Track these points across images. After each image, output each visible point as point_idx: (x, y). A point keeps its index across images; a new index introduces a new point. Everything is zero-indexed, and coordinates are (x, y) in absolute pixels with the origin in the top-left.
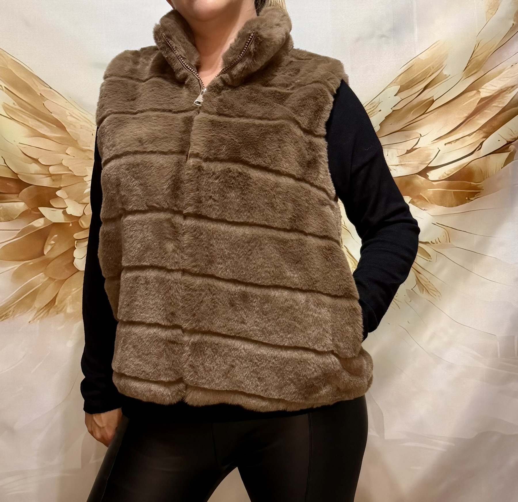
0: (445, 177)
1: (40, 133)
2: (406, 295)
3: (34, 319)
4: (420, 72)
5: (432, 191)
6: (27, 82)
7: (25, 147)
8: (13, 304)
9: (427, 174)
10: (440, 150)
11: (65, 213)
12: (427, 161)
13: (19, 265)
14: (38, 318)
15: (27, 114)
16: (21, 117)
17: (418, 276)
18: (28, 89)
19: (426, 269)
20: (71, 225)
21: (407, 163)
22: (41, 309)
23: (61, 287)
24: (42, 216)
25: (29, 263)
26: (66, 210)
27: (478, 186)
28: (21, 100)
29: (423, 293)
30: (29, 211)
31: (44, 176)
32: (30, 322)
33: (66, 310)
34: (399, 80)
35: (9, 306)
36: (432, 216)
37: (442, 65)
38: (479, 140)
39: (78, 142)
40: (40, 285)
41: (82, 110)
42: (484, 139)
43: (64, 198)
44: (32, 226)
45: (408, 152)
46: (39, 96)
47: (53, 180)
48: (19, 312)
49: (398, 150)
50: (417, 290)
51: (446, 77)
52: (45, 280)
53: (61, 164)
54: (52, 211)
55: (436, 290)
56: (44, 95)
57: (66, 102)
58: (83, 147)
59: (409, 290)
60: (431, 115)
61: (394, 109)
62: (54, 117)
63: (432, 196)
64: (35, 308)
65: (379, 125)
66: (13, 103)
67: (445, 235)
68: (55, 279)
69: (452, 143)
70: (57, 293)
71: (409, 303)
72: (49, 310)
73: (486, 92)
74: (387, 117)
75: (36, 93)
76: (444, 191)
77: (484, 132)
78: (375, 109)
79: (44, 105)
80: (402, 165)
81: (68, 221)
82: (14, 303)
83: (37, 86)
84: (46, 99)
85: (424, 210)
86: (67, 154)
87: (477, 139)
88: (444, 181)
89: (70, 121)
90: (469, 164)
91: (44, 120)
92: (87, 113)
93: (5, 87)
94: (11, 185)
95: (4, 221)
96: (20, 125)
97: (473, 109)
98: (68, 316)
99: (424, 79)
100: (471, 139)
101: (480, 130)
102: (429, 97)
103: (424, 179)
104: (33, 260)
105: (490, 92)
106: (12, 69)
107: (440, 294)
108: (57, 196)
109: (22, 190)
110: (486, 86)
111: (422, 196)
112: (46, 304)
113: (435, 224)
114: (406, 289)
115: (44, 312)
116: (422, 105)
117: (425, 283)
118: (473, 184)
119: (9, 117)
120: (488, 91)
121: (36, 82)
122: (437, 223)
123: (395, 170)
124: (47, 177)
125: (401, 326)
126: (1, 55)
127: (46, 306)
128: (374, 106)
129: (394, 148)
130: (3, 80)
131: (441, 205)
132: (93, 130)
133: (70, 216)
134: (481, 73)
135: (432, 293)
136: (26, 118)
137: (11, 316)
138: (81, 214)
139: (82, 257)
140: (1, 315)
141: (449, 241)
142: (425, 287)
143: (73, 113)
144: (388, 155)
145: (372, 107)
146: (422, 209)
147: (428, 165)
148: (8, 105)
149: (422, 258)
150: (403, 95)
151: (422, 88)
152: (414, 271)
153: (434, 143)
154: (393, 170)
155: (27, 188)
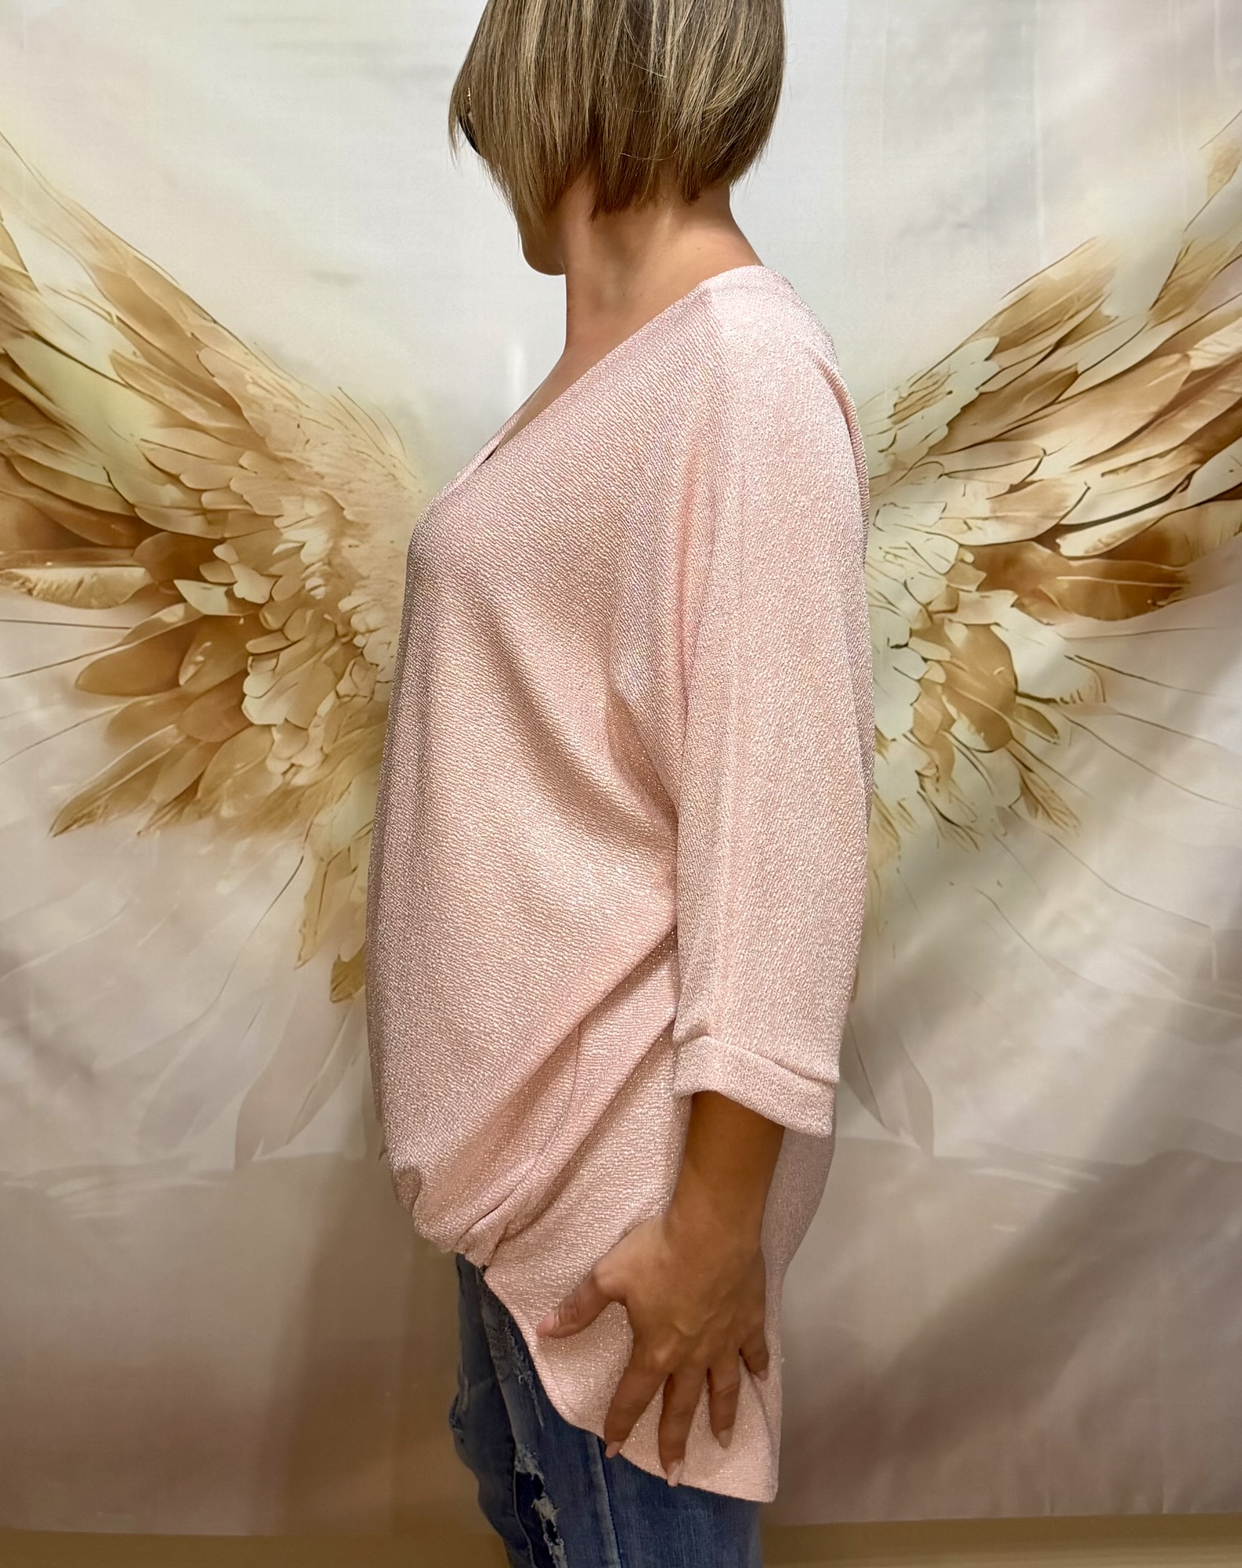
0: (1099, 550)
1: (188, 420)
2: (995, 818)
3: (149, 827)
4: (1047, 309)
5: (1068, 580)
6: (165, 308)
7: (153, 449)
8: (105, 791)
9: (1058, 541)
10: (1089, 488)
11: (230, 594)
12: (1058, 510)
13: (123, 706)
14: (157, 825)
15: (161, 376)
16: (148, 382)
17: (1025, 777)
18: (166, 324)
19: (1045, 761)
20: (242, 621)
21: (1010, 514)
22: (166, 806)
23: (211, 759)
24: (180, 599)
25: (146, 701)
26: (232, 590)
27: (1178, 574)
28: (149, 347)
29: (1037, 818)
30: (153, 588)
31: (189, 513)
32: (139, 833)
33: (218, 811)
34: (996, 325)
35: (99, 794)
36: (1066, 639)
37: (1100, 294)
38: (1180, 469)
39: (267, 440)
40: (167, 751)
41: (280, 373)
42: (1196, 467)
43: (229, 563)
44: (159, 620)
45: (1014, 489)
46: (186, 335)
47: (210, 523)
48: (118, 809)
49: (991, 485)
50: (1022, 808)
51: (1108, 320)
52: (178, 741)
53: (228, 487)
54: (205, 589)
55: (1066, 812)
56: (198, 337)
57: (246, 354)
58: (277, 453)
59: (1003, 809)
60: (1069, 408)
61: (983, 389)
62: (217, 385)
63: (1068, 594)
64: (153, 801)
65: (947, 424)
66: (131, 352)
67: (1093, 684)
68: (199, 741)
69: (1119, 472)
70: (200, 772)
71: (1001, 839)
72: (182, 809)
73: (1202, 358)
74: (965, 409)
75: (182, 331)
76: (1100, 582)
77: (1198, 450)
78: (938, 388)
79: (198, 356)
80: (997, 518)
81: (235, 613)
82: (110, 789)
83: (186, 317)
84: (202, 345)
85: (1047, 625)
86: (241, 467)
87: (1179, 466)
88: (1095, 560)
89: (252, 395)
90: (1159, 524)
91: (195, 390)
92: (289, 378)
93: (118, 318)
94: (116, 527)
95: (98, 608)
96: (146, 402)
97: (1172, 397)
98: (222, 826)
99: (1055, 325)
100: (1166, 464)
101: (1187, 444)
102: (1068, 365)
103: (1048, 551)
104: (155, 696)
105: (1209, 359)
106: (134, 279)
107: (1080, 823)
108: (216, 558)
109: (141, 542)
110: (1205, 345)
111: (1041, 591)
112: (176, 795)
113: (1071, 659)
115: (173, 812)
117: (1041, 793)
118: (1165, 570)
119: (123, 383)
120: (1211, 356)
121: (184, 308)
122: (1077, 656)
123: (980, 528)
124: (197, 515)
125: (982, 893)
126: (113, 246)
127: (176, 799)
128: (937, 382)
129: (980, 478)
130: (112, 300)
131: (1088, 614)
132: (301, 416)
133: (242, 603)
134: (1192, 315)
135: (1059, 819)
136: (160, 385)
137: (100, 817)
138: (265, 598)
139: (262, 694)
140: (80, 815)
141: (1102, 699)
142: (1040, 803)
143: (260, 377)
144: (964, 495)
145: (930, 384)
146: (1042, 622)
147: (1061, 520)
148: (122, 356)
149: (1036, 734)
150: (1005, 358)
151: (1050, 343)
152: (1015, 765)
153: (1076, 470)
154: (977, 529)
155: (153, 537)
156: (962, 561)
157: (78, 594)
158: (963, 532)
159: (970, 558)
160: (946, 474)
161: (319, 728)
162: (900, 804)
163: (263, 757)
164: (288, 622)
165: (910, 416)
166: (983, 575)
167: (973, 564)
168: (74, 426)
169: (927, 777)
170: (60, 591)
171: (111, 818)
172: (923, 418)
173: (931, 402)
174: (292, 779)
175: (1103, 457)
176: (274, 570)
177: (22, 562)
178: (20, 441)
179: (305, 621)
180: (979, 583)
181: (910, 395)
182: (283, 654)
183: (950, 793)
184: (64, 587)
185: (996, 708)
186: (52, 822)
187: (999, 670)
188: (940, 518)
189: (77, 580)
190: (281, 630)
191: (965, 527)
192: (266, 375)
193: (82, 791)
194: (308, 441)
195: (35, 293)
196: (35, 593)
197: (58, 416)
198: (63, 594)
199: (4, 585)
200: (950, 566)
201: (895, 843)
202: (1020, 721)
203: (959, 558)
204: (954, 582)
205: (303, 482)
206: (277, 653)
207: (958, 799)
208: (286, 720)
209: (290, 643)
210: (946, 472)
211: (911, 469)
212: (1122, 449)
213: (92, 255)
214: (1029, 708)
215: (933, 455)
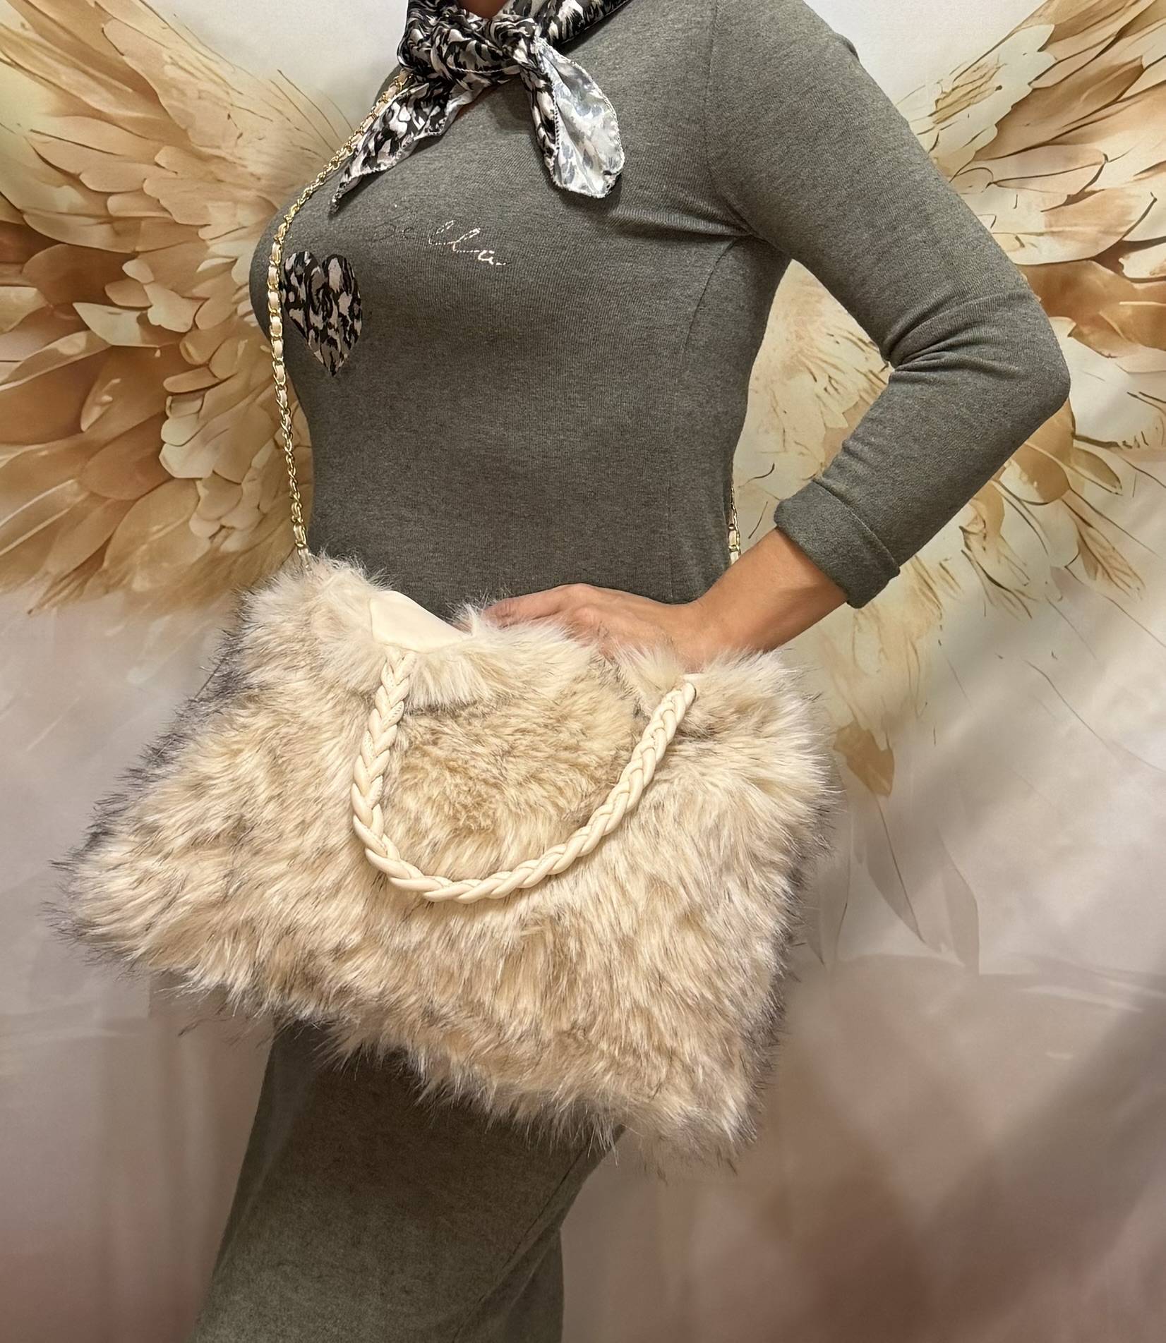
1: (89, 106)
2: (1050, 581)
3: (43, 605)
5: (1132, 306)
7: (45, 143)
9: (1121, 260)
10: (1155, 200)
11: (143, 321)
12: (1121, 225)
13: (10, 457)
14: (54, 600)
15: (58, 54)
16: (41, 61)
17: (1084, 534)
19: (1105, 515)
20: (158, 354)
21: (1068, 229)
22: (65, 578)
23: (123, 519)
24: (82, 326)
25: (40, 450)
26: (146, 314)
28: (44, 19)
29: (1095, 579)
30: (48, 313)
31: (91, 221)
32: (30, 612)
33: (130, 583)
34: (1051, 10)
36: (1128, 373)
39: (190, 134)
40: (64, 512)
41: (203, 51)
43: (142, 281)
44: (54, 352)
45: (1072, 200)
46: (90, 6)
47: (117, 233)
49: (1045, 195)
50: (1079, 568)
52: (79, 499)
53: (142, 189)
54: (111, 313)
55: (1130, 573)
56: (104, 7)
57: (164, 28)
58: (202, 149)
59: (1058, 569)
60: (1134, 107)
61: (1037, 85)
62: (127, 65)
63: (1132, 321)
64: (47, 573)
65: (996, 125)
66: (19, 25)
67: (1159, 425)
68: (106, 499)
70: (107, 536)
71: (1056, 604)
72: (85, 582)
74: (1017, 107)
76: (1163, 308)
78: (986, 82)
79: (103, 32)
80: (1053, 233)
81: (150, 344)
84: (109, 17)
85: (1108, 357)
86: (158, 165)
88: (1162, 282)
89: (173, 79)
91: (100, 71)
92: (218, 59)
94: (5, 239)
96: (37, 84)
98: (135, 601)
99: (1116, 11)
102: (1132, 58)
103: (1111, 272)
104: (51, 444)
107: (1143, 585)
108: (124, 277)
109: (33, 255)
111: (1102, 318)
112: (76, 566)
113: (1133, 395)
114: (1052, 568)
115: (73, 586)
116: (1109, 79)
117: (1101, 550)
119: (11, 62)
122: (1141, 393)
123: (1033, 245)
124: (101, 223)
125: (1034, 667)
127: (75, 570)
128: (985, 75)
129: (1031, 187)
131: (1154, 346)
132: (232, 105)
133: (159, 331)
135: (1120, 579)
136: (54, 63)
138: (186, 325)
139: (184, 442)
142: (1101, 564)
143: (181, 57)
144: (1016, 206)
145: (977, 77)
146: (1103, 355)
147: (1124, 236)
148: (9, 30)
149: (1095, 483)
150: (1061, 49)
151: (1110, 33)
152: (1073, 519)
153: (1140, 179)
154: (1030, 246)
155: (46, 250)
158: (1015, 250)
160: (995, 183)
161: (255, 482)
162: (941, 565)
163: (185, 518)
164: (216, 354)
165: (954, 114)
169: (973, 533)
172: (969, 116)
173: (978, 98)
174: (222, 543)
176: (199, 291)
179: (236, 354)
181: (953, 90)
182: (208, 394)
183: (999, 552)
185: (1052, 454)
190: (206, 365)
191: (1017, 243)
192: (190, 55)
194: (241, 135)
201: (936, 611)
202: (1078, 469)
205: (234, 185)
206: (202, 393)
207: (1007, 558)
208: (214, 472)
209: (217, 381)
210: (995, 180)
211: (955, 176)
214: (1087, 453)
215: (980, 160)
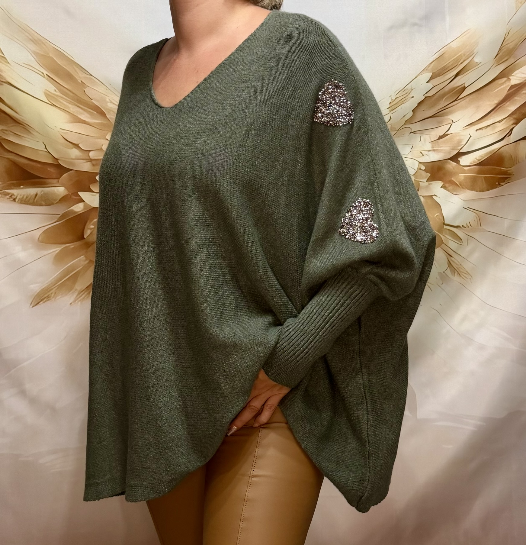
0: (476, 162)
1: (81, 119)
2: (438, 277)
3: (76, 300)
4: (451, 60)
5: (464, 176)
6: (68, 70)
7: (66, 133)
8: (54, 286)
9: (459, 159)
10: (471, 136)
12: (459, 146)
13: (60, 248)
14: (80, 299)
15: (68, 100)
16: (63, 103)
17: (450, 260)
18: (69, 77)
19: (457, 252)
21: (439, 148)
22: (82, 291)
24: (82, 201)
25: (70, 246)
27: (509, 171)
28: (63, 88)
29: (454, 276)
30: (69, 196)
31: (84, 161)
32: (71, 304)
34: (430, 67)
35: (51, 288)
36: (463, 200)
37: (473, 52)
38: (509, 126)
40: (80, 268)
42: (515, 125)
44: (72, 210)
45: (440, 137)
46: (79, 82)
47: (93, 165)
48: (61, 294)
49: (431, 136)
50: (448, 272)
51: (477, 64)
52: (86, 263)
53: (102, 148)
54: (92, 195)
55: (467, 273)
56: (84, 82)
57: (107, 89)
59: (441, 273)
60: (462, 102)
61: (426, 95)
62: (94, 104)
63: (464, 181)
64: (76, 290)
65: (412, 111)
66: (54, 91)
67: (476, 219)
69: (483, 129)
71: (441, 286)
73: (516, 79)
74: (420, 104)
75: (77, 80)
76: (476, 176)
77: (514, 119)
78: (408, 95)
79: (84, 92)
80: (434, 150)
82: (56, 285)
83: (78, 73)
84: (86, 86)
85: (455, 195)
87: (507, 126)
88: (474, 167)
89: (111, 108)
90: (500, 150)
91: (85, 106)
93: (47, 75)
94: (51, 170)
95: (45, 206)
96: (61, 112)
97: (504, 96)
99: (455, 67)
100: (502, 125)
101: (510, 116)
102: (462, 84)
103: (456, 164)
104: (74, 243)
105: (520, 80)
106: (53, 57)
107: (472, 277)
109: (62, 175)
110: (516, 74)
111: (453, 181)
112: (86, 286)
113: (466, 209)
114: (438, 272)
115: (85, 294)
116: (454, 92)
117: (456, 266)
118: (503, 169)
119: (51, 104)
120: (518, 78)
121: (77, 69)
122: (468, 207)
124: (87, 162)
125: (433, 309)
126: (43, 43)
127: (86, 288)
128: (407, 93)
129: (427, 133)
130: (45, 68)
131: (472, 190)
134: (511, 61)
135: (464, 276)
136: (67, 104)
137: (53, 298)
140: (43, 297)
141: (480, 226)
142: (456, 270)
143: (113, 100)
144: (420, 141)
145: (405, 94)
146: (453, 194)
147: (460, 150)
148: (50, 92)
149: (453, 241)
150: (435, 82)
151: (453, 75)
152: (445, 254)
153: (465, 129)
154: (426, 155)
155: (68, 173)
156: (420, 169)
157: (35, 200)
158: (421, 157)
159: (423, 168)
160: (412, 132)
165: (396, 108)
166: (429, 175)
167: (425, 170)
168: (28, 124)
170: (28, 199)
171: (58, 298)
172: (402, 108)
173: (404, 102)
175: (477, 122)
177: (10, 187)
178: (4, 132)
180: (427, 179)
181: (396, 99)
184: (29, 197)
186: (31, 301)
187: (437, 215)
188: (411, 151)
189: (35, 193)
191: (421, 155)
192: (116, 98)
193: (43, 287)
195: (8, 65)
196: (17, 200)
197: (21, 120)
198: (29, 200)
199: (2, 197)
200: (416, 171)
202: (446, 236)
203: (419, 168)
204: (417, 179)
210: (412, 131)
211: (398, 131)
212: (484, 119)
213: (34, 48)
214: (449, 230)
215: (407, 124)
